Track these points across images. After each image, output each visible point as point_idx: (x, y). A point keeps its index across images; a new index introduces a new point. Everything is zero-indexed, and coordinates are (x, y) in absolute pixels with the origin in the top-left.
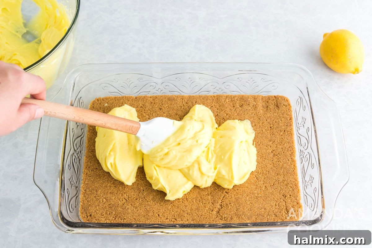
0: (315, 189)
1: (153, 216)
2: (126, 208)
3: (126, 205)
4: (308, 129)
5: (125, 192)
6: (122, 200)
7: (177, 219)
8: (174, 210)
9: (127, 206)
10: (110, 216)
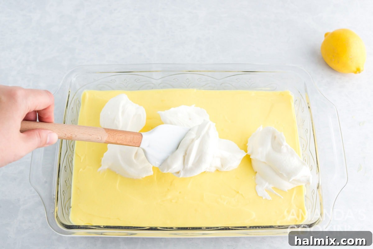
0: (313, 191)
4: (307, 130)
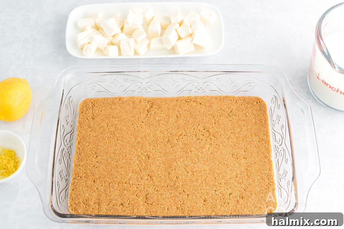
0: (289, 182)
1: (205, 103)
2: (228, 108)
3: (229, 111)
4: (283, 126)
5: (231, 121)
6: (232, 115)
7: (185, 101)
8: (188, 108)
9: (227, 110)
10: (241, 103)
